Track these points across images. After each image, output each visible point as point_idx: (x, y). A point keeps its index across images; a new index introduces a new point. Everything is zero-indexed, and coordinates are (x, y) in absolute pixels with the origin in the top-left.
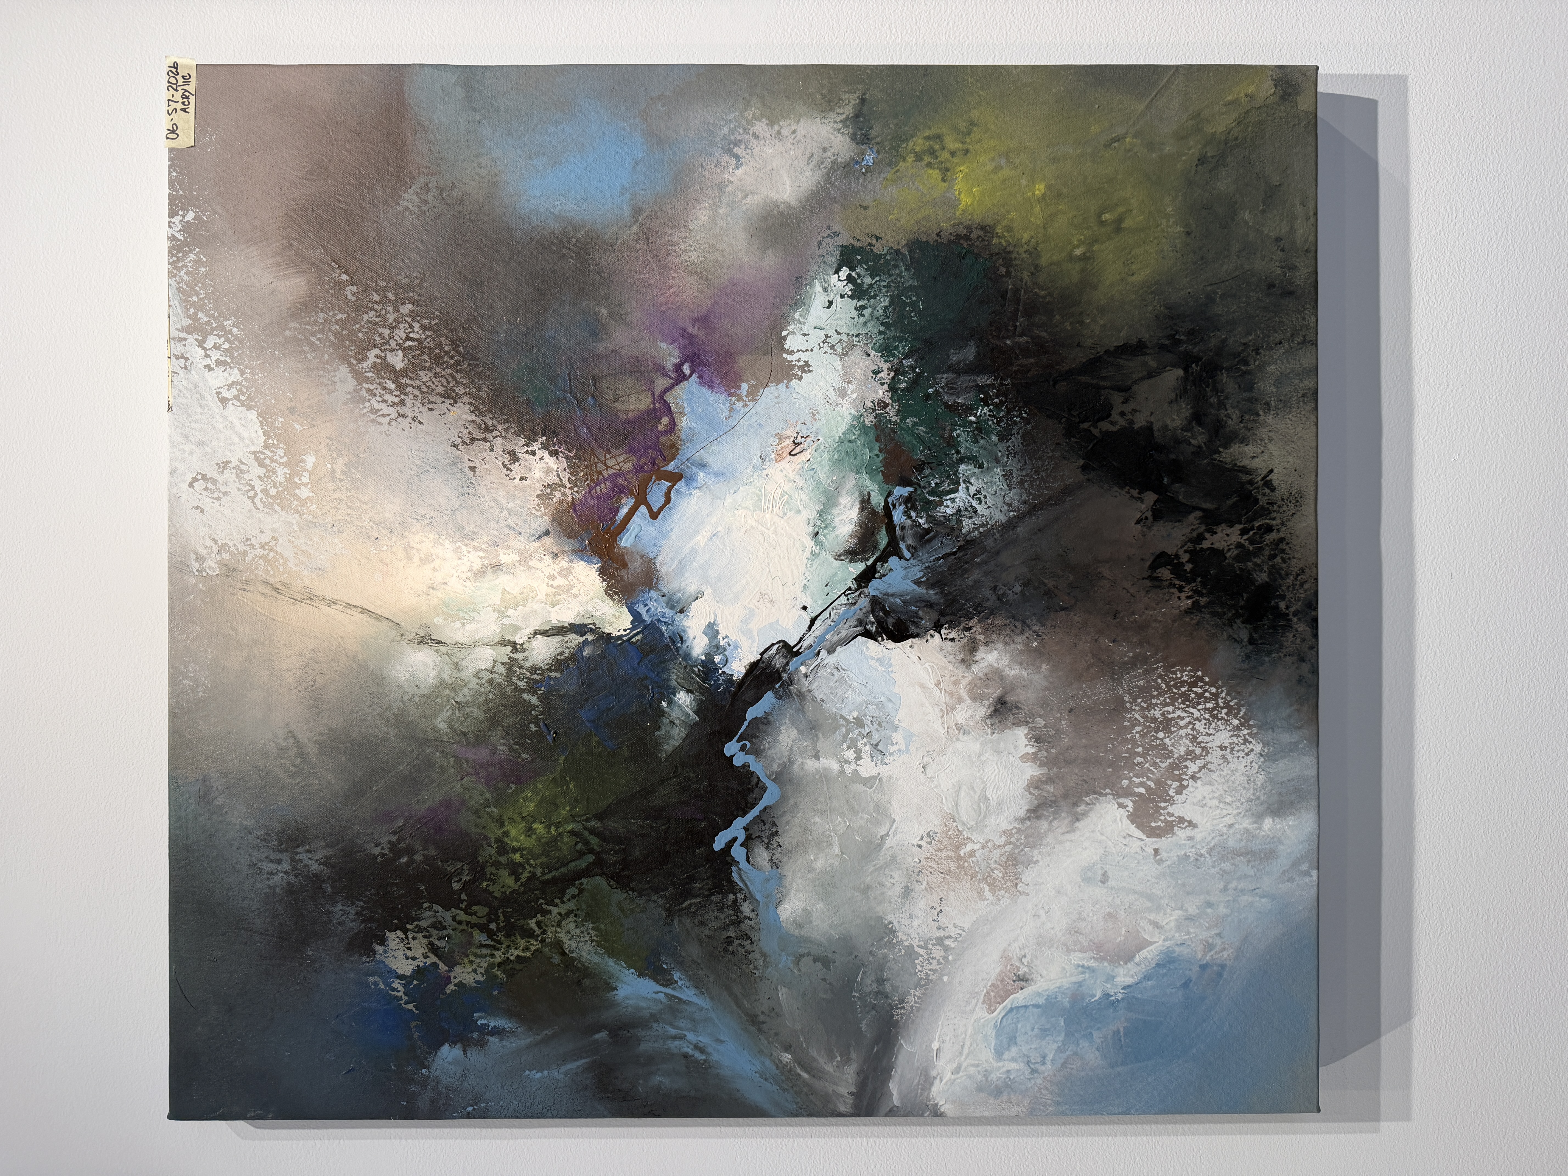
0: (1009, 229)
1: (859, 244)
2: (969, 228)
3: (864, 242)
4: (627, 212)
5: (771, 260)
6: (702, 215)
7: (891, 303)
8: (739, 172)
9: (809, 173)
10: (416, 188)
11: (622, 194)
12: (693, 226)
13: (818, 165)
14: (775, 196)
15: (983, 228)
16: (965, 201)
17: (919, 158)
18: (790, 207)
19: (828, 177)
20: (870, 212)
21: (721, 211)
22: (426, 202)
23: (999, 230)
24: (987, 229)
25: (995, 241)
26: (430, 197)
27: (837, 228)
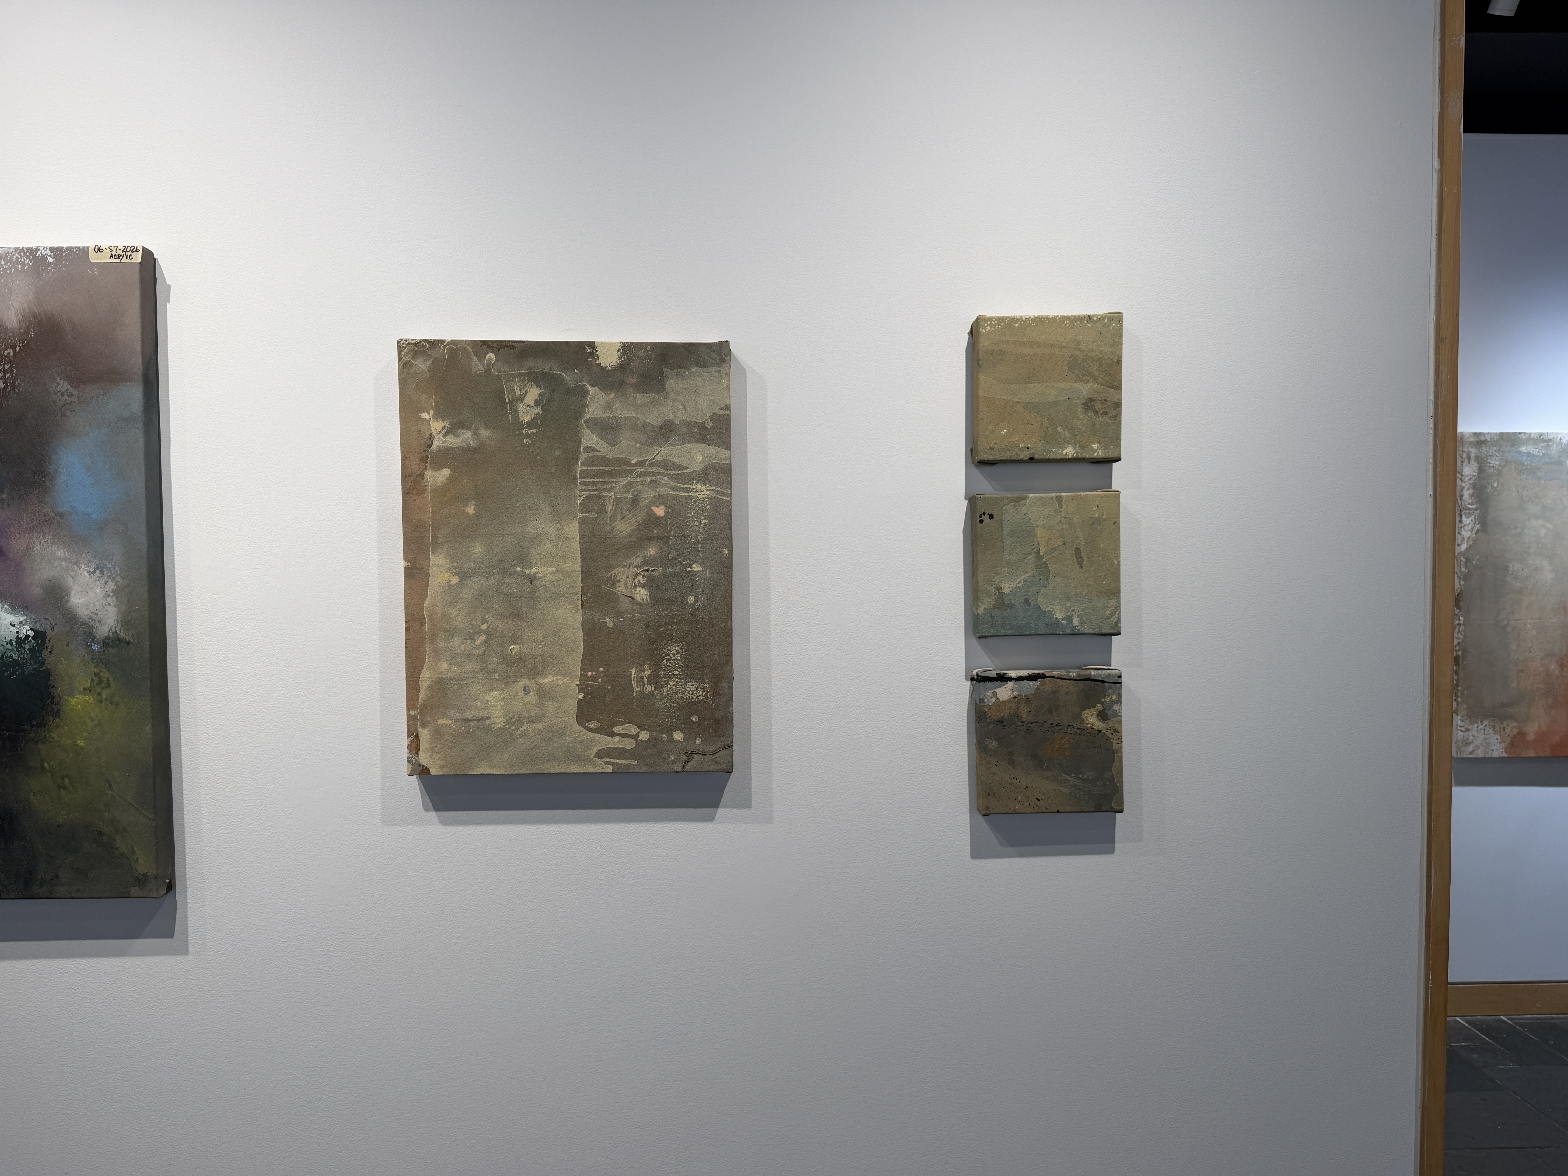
0: (58, 726)
1: (47, 642)
2: (58, 704)
3: (48, 644)
4: (61, 510)
5: (37, 591)
6: (60, 553)
7: (14, 660)
8: (85, 573)
9: (86, 613)
10: (71, 390)
11: (71, 506)
12: (54, 547)
13: (91, 618)
14: (73, 593)
15: (58, 711)
16: (73, 701)
17: (96, 675)
18: (67, 602)
19: (84, 624)
20: (66, 648)
21: (63, 563)
22: (62, 395)
23: (57, 720)
24: (57, 714)
25: (51, 718)
26: (66, 397)
27: (56, 629)
